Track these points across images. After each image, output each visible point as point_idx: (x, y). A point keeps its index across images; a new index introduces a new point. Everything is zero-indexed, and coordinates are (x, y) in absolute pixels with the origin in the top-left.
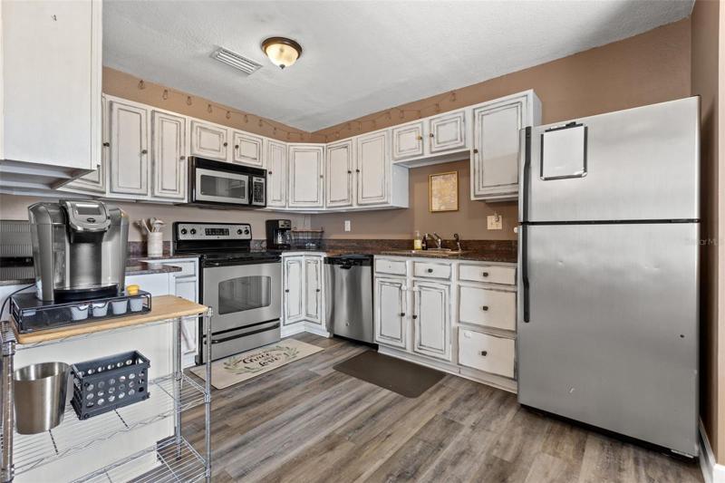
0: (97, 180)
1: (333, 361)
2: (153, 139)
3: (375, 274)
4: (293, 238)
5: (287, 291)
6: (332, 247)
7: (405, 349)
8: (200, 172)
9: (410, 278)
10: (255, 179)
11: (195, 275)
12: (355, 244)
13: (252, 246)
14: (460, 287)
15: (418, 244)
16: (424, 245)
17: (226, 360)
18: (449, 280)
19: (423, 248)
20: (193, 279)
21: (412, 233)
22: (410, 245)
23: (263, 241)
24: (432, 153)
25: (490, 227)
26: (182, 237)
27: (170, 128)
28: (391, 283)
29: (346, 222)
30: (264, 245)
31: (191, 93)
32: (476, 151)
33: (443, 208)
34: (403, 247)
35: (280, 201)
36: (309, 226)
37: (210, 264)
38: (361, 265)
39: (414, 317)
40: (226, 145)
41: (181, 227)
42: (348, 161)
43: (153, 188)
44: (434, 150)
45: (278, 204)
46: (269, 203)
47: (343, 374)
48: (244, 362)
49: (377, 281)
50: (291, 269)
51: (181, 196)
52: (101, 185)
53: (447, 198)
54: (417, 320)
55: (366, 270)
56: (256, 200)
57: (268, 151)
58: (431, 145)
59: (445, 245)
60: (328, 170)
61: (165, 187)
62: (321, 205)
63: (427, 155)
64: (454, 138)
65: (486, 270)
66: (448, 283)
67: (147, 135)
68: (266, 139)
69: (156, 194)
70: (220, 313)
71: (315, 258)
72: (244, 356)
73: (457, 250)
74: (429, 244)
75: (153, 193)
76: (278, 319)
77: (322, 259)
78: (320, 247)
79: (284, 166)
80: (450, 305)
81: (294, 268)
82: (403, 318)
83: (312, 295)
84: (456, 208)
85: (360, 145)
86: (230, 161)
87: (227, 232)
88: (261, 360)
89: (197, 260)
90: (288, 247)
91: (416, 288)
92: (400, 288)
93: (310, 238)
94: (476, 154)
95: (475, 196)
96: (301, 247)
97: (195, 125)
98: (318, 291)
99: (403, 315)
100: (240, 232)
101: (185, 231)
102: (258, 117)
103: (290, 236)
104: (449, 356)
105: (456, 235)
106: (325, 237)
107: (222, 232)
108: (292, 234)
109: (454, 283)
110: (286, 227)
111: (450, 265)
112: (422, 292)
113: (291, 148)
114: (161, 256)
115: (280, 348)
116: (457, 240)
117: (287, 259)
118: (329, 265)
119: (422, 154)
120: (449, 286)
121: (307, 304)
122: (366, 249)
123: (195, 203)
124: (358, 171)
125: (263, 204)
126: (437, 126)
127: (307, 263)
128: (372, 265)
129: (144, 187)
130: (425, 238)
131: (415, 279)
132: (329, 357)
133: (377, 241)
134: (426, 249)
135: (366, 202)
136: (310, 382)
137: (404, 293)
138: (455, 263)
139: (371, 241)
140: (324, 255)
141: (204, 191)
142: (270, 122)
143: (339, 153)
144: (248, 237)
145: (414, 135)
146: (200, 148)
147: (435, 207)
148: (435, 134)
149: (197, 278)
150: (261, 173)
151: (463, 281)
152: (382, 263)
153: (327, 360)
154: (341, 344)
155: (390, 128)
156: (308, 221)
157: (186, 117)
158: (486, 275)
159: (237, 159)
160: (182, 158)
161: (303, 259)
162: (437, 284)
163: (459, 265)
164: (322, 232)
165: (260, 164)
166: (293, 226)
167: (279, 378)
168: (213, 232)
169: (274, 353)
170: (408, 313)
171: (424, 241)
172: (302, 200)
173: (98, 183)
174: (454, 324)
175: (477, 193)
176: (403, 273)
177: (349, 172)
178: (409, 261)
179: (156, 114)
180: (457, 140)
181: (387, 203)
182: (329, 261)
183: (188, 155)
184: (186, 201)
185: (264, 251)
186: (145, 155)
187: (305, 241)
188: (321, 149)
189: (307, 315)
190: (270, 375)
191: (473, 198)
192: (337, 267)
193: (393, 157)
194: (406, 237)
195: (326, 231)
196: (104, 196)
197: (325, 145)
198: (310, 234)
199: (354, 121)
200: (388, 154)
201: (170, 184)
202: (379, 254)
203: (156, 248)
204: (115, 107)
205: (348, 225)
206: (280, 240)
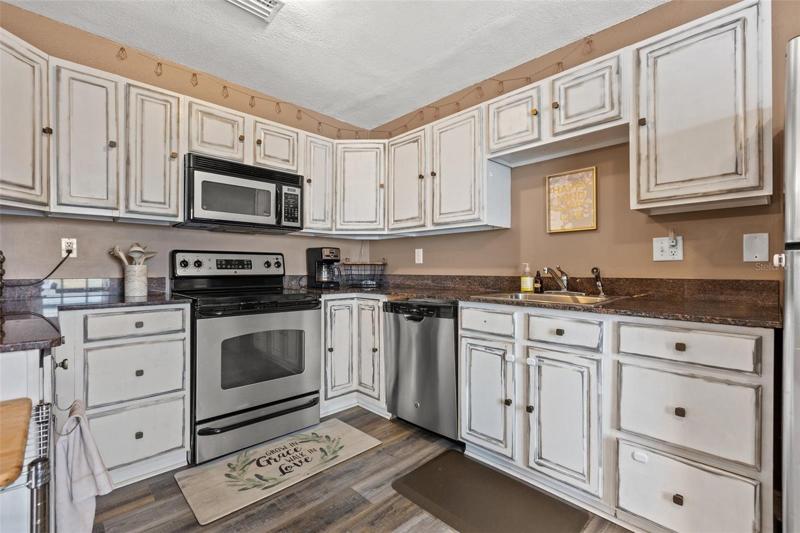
0: (30, 184)
1: (393, 470)
2: (127, 126)
3: (460, 332)
4: (343, 273)
5: (331, 350)
6: (397, 287)
7: (512, 459)
8: (200, 177)
9: (520, 342)
10: (285, 189)
11: (183, 330)
12: (429, 282)
13: (286, 284)
14: (619, 365)
15: (528, 283)
16: (538, 285)
17: (232, 459)
18: (597, 350)
19: (536, 291)
20: (181, 335)
21: (516, 267)
22: (514, 285)
23: (303, 276)
24: (555, 135)
25: (657, 256)
26: (180, 272)
27: (155, 111)
28: (486, 348)
29: (417, 250)
30: (304, 282)
31: (197, 69)
32: (642, 122)
33: (569, 227)
34: (503, 289)
35: (324, 221)
36: (368, 255)
37: (208, 313)
38: (438, 316)
39: (530, 409)
40: (242, 139)
41: (180, 257)
42: (420, 160)
43: (127, 199)
44: (559, 129)
45: (320, 225)
46: (308, 223)
47: (408, 502)
48: (259, 464)
49: (463, 344)
50: (337, 319)
51: (172, 211)
52: (37, 191)
53: (577, 211)
54: (533, 416)
55: (445, 325)
56: (288, 219)
57: (306, 151)
58: (554, 122)
59: (574, 286)
60: (391, 177)
61: (145, 198)
62: (381, 226)
63: (547, 139)
64: (598, 103)
65: (681, 337)
66: (597, 356)
67: (117, 119)
68: (303, 133)
69: (132, 207)
70: (225, 387)
71: (371, 303)
72: (261, 451)
73: (596, 293)
74: (545, 285)
75: (127, 207)
76: (317, 392)
77: (381, 304)
78: (381, 287)
79: (330, 171)
80: (599, 396)
81: (341, 317)
82: (510, 409)
83: (367, 355)
84: (593, 225)
85: (436, 135)
86: (249, 162)
87: (249, 264)
88: (283, 462)
89: (187, 307)
90: (333, 286)
91: (532, 361)
92: (503, 357)
93: (368, 273)
94: (643, 130)
95: (640, 202)
96: (356, 286)
97: (195, 107)
98: (375, 350)
99: (508, 402)
100: (268, 264)
101: (185, 264)
102: (295, 106)
103: (339, 271)
104: (597, 486)
105: (595, 270)
106: (388, 272)
107: (241, 264)
108: (342, 269)
109: (608, 358)
110: (332, 257)
111: (601, 324)
112: (544, 368)
113: (340, 146)
114: (144, 300)
115: (316, 437)
116: (597, 278)
117: (330, 304)
118: (392, 314)
119: (539, 139)
120: (598, 362)
121: (359, 368)
122: (445, 289)
123: (193, 223)
124: (433, 174)
125: (298, 225)
126: (566, 89)
127: (360, 309)
128: (455, 316)
129: (112, 197)
130: (538, 274)
131: (530, 344)
132: (388, 459)
133: (462, 278)
134: (542, 292)
135: (448, 220)
136: (352, 519)
137: (509, 366)
138: (609, 320)
139: (453, 278)
140: (384, 298)
141: (206, 205)
142: (312, 114)
143: (406, 151)
144: (280, 271)
145: (524, 110)
146: (203, 142)
147: (555, 226)
148: (562, 103)
149: (187, 334)
150: (295, 180)
151: (627, 354)
152: (472, 314)
153: (384, 468)
154: (407, 433)
155: (483, 105)
156: (366, 250)
157: (182, 97)
158: (681, 347)
159: (259, 160)
160: (174, 156)
161: (355, 303)
162: (572, 356)
163: (619, 325)
164: (384, 265)
165: (294, 168)
166: (342, 257)
167: (303, 505)
168: (228, 264)
169: (305, 447)
170: (518, 399)
171: (538, 278)
172: (354, 219)
173: (33, 188)
174: (609, 432)
175: (643, 196)
176: (509, 333)
177: (421, 177)
178: (519, 314)
179: (132, 89)
180: (603, 107)
181: (478, 220)
182: (391, 307)
183: (184, 151)
184: (180, 219)
185: (302, 292)
186: (114, 149)
187: (362, 278)
188: (381, 147)
189: (360, 384)
190: (290, 496)
191: (634, 205)
192: (403, 317)
193: (488, 147)
194: (507, 273)
195: (389, 262)
196: (46, 209)
197: (386, 141)
198: (369, 267)
199: (428, 106)
200: (481, 144)
201: (154, 193)
202: (468, 299)
203: (137, 288)
204: (64, 75)
205: (419, 255)
206: (325, 276)
